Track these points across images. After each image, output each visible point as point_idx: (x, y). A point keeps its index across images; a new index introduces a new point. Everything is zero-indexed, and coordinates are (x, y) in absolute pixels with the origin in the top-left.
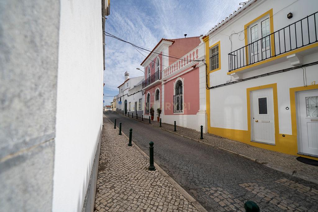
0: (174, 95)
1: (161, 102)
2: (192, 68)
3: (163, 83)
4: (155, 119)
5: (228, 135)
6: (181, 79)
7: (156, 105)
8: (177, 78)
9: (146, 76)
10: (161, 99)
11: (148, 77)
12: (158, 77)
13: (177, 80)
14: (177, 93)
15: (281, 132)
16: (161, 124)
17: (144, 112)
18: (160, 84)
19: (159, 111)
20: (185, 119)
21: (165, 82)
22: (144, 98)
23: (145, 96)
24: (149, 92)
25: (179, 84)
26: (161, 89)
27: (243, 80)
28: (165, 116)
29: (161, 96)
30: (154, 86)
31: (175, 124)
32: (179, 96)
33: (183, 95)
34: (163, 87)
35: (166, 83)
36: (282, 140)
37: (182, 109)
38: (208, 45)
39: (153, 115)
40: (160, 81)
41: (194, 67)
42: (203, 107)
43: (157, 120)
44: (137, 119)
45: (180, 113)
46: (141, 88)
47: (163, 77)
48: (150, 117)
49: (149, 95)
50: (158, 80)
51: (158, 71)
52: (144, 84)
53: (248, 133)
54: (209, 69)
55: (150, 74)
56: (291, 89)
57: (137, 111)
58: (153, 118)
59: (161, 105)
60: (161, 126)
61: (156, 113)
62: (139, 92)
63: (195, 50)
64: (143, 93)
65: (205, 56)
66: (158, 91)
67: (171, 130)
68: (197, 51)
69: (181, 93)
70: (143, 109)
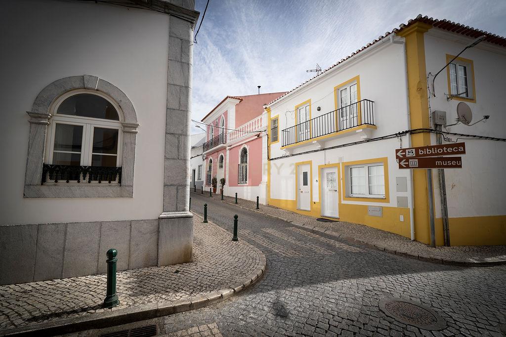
0: (239, 163)
1: (225, 171)
2: (256, 137)
3: (228, 148)
4: (218, 191)
5: (283, 205)
6: (246, 146)
7: (220, 175)
8: (242, 144)
9: (208, 136)
10: (225, 167)
11: (210, 138)
12: (223, 141)
13: (242, 148)
14: (242, 162)
15: (314, 201)
16: (222, 197)
17: (204, 183)
18: (224, 148)
19: (223, 182)
20: (249, 191)
21: (230, 147)
22: (205, 165)
23: (207, 162)
24: (211, 158)
25: (245, 151)
26: (225, 156)
27: (293, 155)
28: (229, 187)
29: (225, 163)
30: (217, 151)
31: (236, 196)
32: (244, 165)
33: (248, 165)
34: (228, 152)
35: (232, 148)
36: (314, 206)
37: (246, 180)
38: (270, 115)
39: (215, 187)
40: (225, 145)
41: (258, 136)
42: (265, 178)
43: (220, 193)
44: (195, 191)
45: (244, 185)
46: (201, 152)
47: (228, 141)
48: (211, 189)
49: (211, 161)
50: (222, 145)
51: (223, 133)
52: (206, 146)
53: (295, 203)
54: (270, 140)
55: (213, 134)
56: (319, 166)
57: (195, 181)
58: (215, 190)
59: (225, 175)
60: (222, 199)
61: (219, 184)
62: (198, 155)
63: (259, 118)
64: (204, 158)
65: (267, 127)
66: (222, 158)
67: (232, 202)
68: (261, 119)
69: (246, 162)
70: (204, 178)
